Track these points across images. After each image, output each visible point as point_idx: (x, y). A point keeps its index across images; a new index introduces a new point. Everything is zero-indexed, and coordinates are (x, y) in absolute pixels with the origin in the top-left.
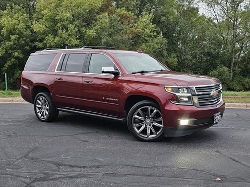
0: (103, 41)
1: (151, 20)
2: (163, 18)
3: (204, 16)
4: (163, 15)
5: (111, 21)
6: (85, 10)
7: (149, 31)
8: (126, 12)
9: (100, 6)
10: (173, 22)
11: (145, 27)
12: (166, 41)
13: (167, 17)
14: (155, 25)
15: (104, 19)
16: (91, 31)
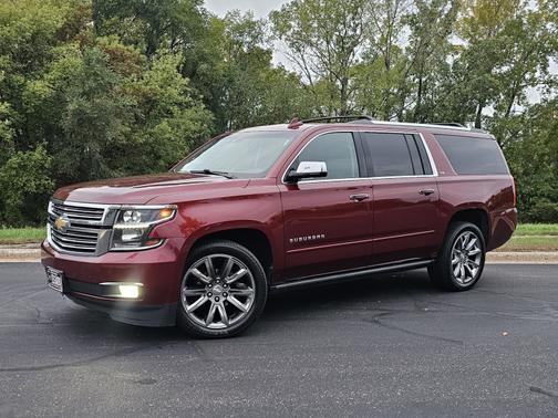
0: (71, 107)
1: (178, 67)
2: (204, 66)
3: (281, 69)
4: (203, 58)
5: (88, 62)
6: (21, 31)
7: (175, 92)
8: (121, 46)
9: (60, 25)
10: (224, 76)
11: (167, 82)
12: (211, 116)
13: (213, 65)
14: (187, 79)
15: (70, 56)
16: (39, 84)
